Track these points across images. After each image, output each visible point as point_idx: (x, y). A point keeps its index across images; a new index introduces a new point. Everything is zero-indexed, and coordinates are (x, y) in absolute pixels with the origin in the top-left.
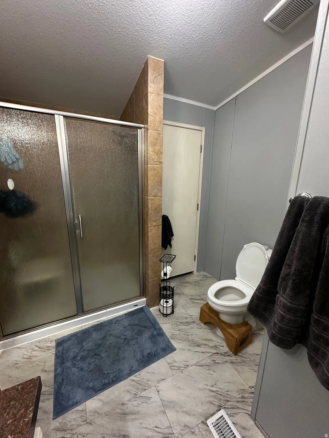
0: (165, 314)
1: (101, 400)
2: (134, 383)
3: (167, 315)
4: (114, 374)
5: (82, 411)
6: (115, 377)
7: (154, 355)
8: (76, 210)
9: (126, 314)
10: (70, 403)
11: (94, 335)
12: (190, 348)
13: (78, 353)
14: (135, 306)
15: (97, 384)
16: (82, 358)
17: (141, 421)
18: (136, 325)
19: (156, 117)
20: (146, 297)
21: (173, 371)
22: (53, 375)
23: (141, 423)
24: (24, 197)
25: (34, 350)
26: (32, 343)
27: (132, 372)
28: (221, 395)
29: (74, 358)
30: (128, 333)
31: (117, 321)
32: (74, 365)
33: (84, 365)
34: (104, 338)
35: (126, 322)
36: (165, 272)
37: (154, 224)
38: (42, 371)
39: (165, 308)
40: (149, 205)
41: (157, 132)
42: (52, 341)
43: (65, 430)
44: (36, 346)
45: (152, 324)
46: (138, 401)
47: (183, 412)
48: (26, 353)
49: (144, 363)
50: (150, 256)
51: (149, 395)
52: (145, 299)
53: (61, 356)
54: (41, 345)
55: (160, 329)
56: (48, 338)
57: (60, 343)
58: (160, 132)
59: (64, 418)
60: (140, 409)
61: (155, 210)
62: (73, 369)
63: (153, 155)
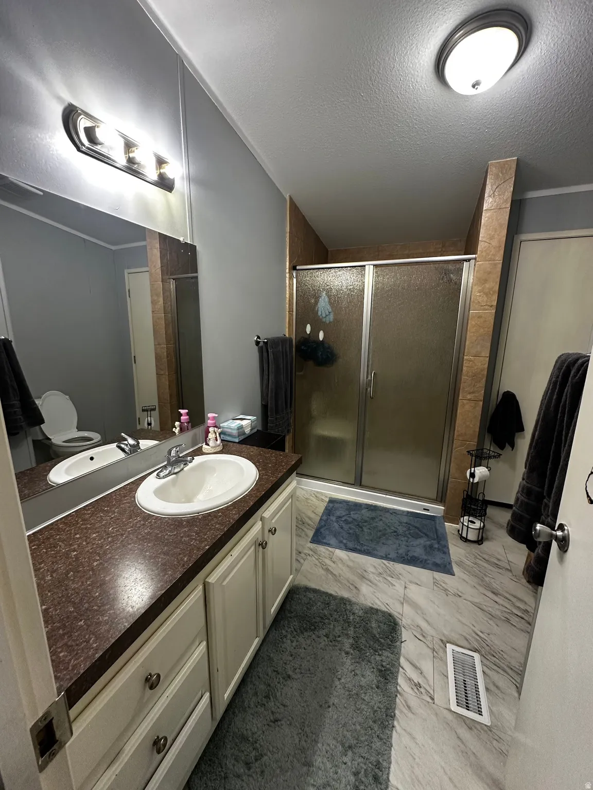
0: (464, 538)
1: (348, 556)
2: (384, 566)
3: (466, 540)
4: (368, 548)
5: (331, 552)
6: (368, 550)
7: (420, 561)
8: (372, 365)
9: (408, 512)
10: (324, 541)
11: (364, 511)
12: (477, 587)
13: (344, 516)
14: (424, 509)
15: (350, 545)
16: (346, 520)
17: (375, 591)
18: (416, 527)
19: (491, 242)
20: (444, 506)
21: (435, 587)
22: (319, 518)
23: (375, 592)
24: (329, 348)
25: (311, 495)
26: (312, 490)
27: (386, 557)
28: (487, 645)
29: (340, 517)
30: (401, 530)
31: (395, 513)
32: (337, 522)
33: (346, 527)
34: (373, 519)
35: (405, 519)
36: (472, 471)
37: (469, 397)
38: (313, 511)
39: (465, 528)
40: (464, 368)
41: (493, 262)
42: (326, 497)
43: (316, 553)
44: (314, 494)
45: (437, 537)
46: (381, 579)
47: (423, 617)
48: (306, 494)
49: (404, 560)
50: (456, 443)
51: (394, 583)
52: (443, 508)
53: (329, 510)
54: (318, 495)
55: (447, 547)
56: (325, 493)
57: (332, 501)
58: (497, 262)
59: (317, 546)
60: (379, 584)
61: (474, 376)
62: (335, 524)
63: (480, 296)
